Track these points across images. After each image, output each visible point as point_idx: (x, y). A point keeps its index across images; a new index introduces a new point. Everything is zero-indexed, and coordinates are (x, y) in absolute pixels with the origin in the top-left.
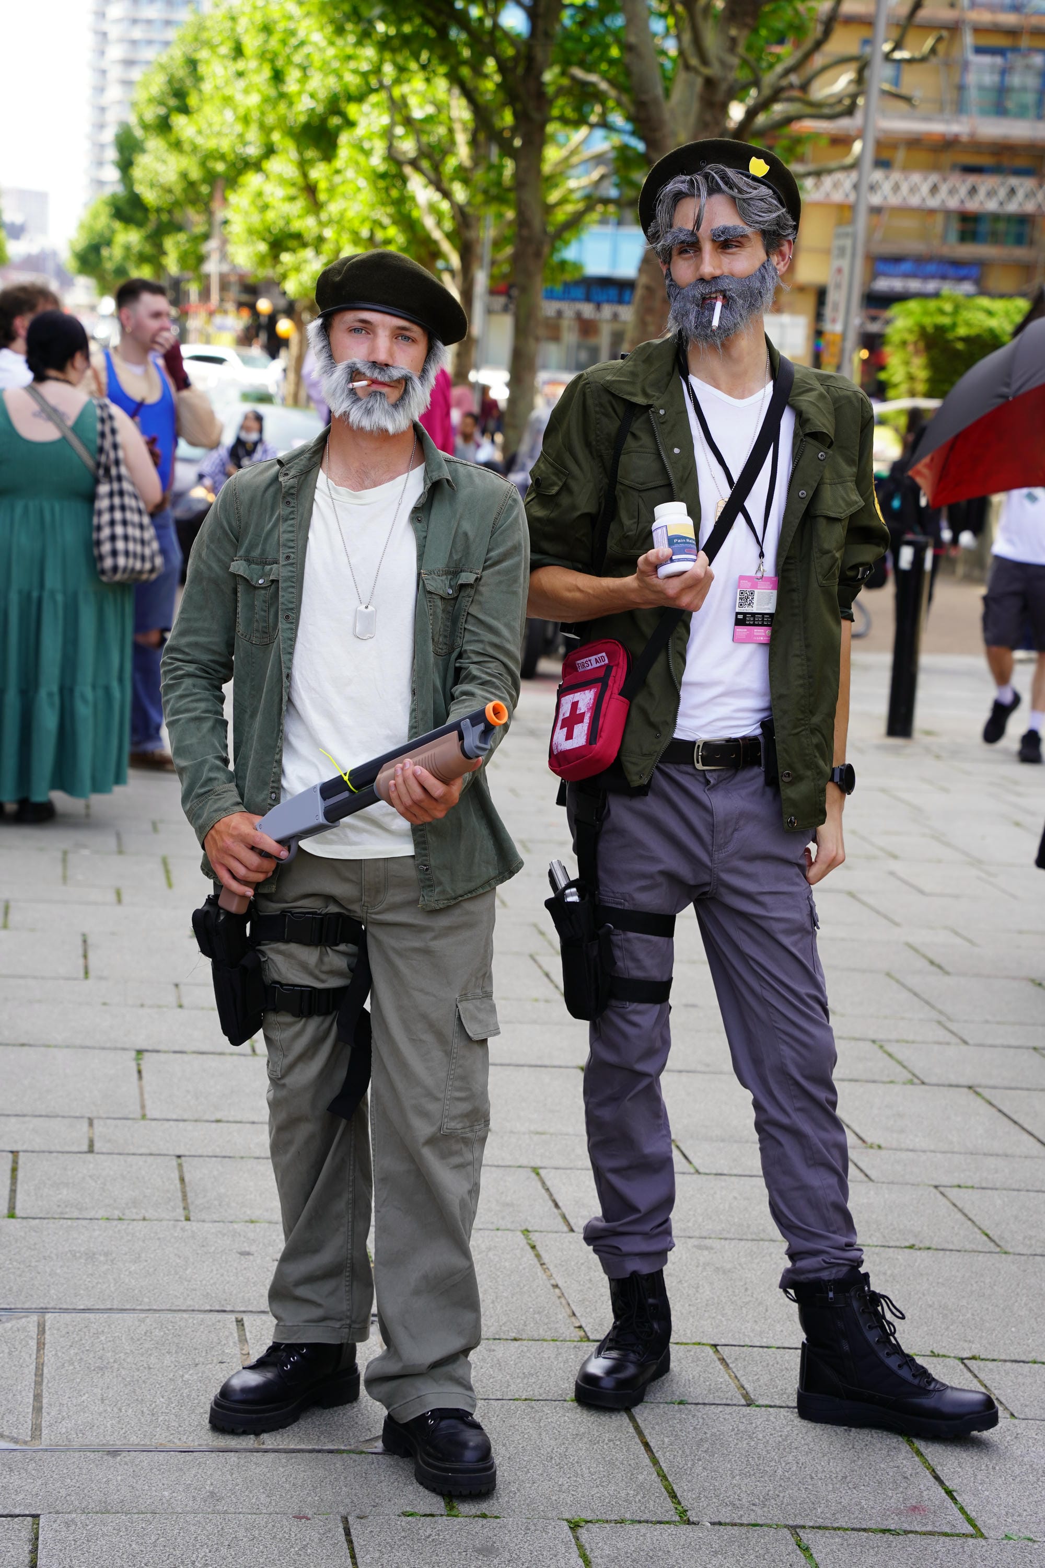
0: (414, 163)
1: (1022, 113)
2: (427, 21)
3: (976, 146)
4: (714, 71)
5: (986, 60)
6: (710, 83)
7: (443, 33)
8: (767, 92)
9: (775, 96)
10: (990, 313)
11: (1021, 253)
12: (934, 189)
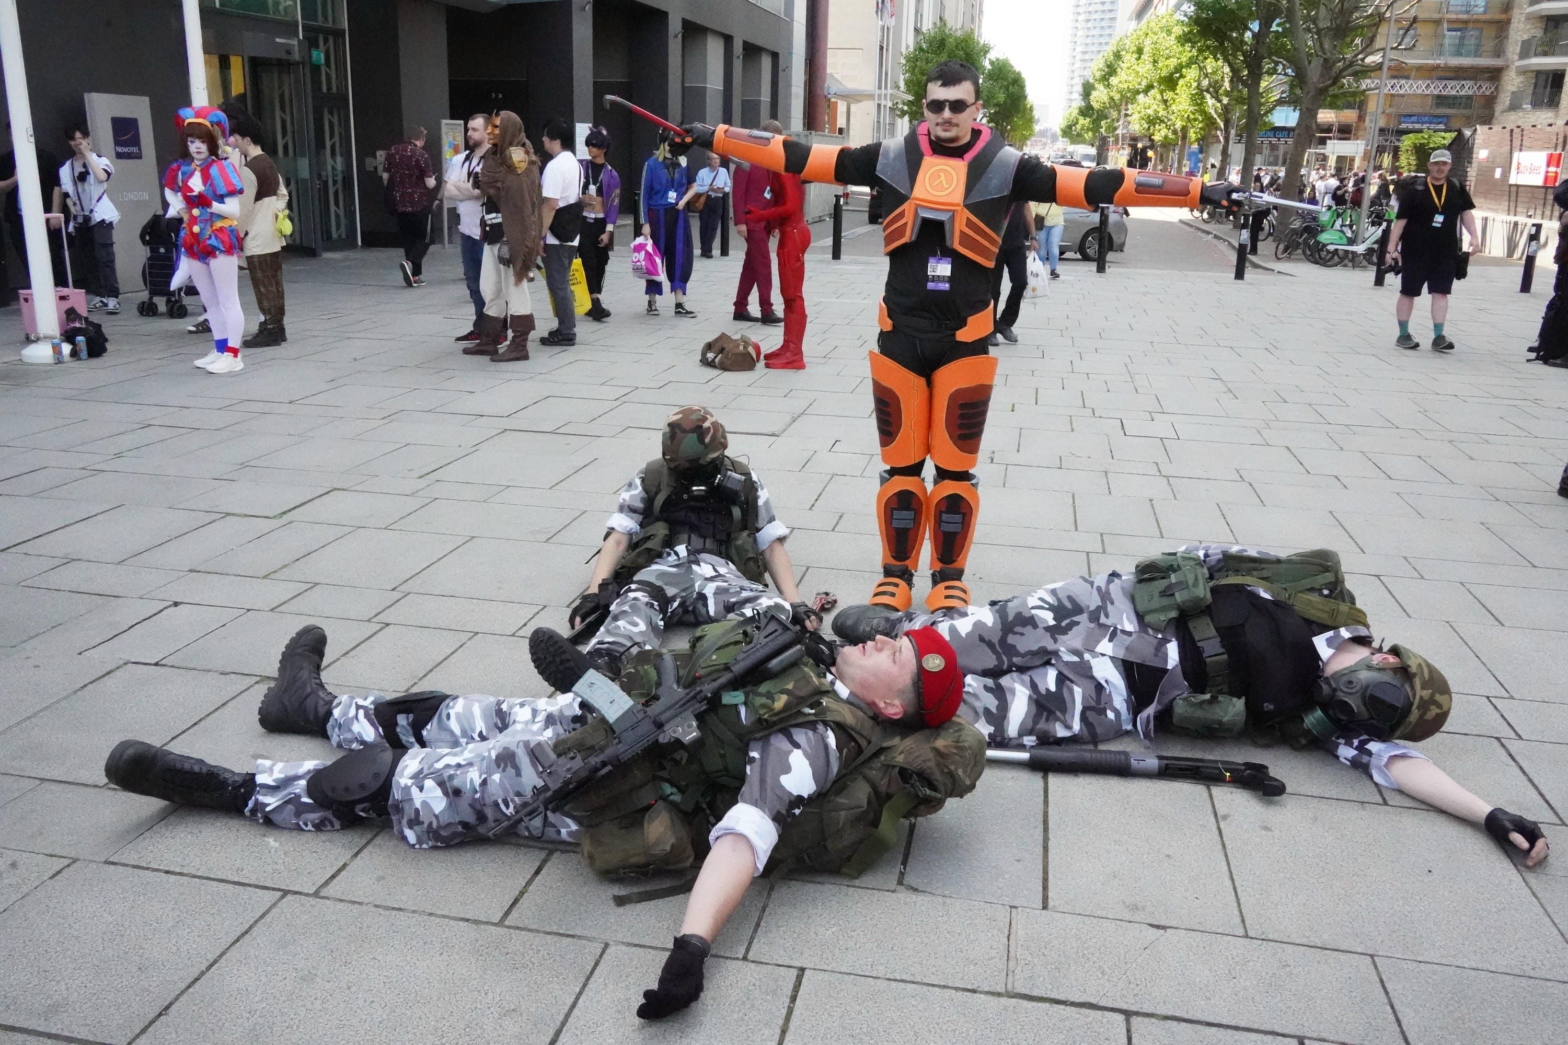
0: (1208, 91)
1: (1467, 56)
3: (1447, 68)
4: (1328, 55)
5: (1454, 33)
7: (1222, 44)
8: (1347, 63)
9: (1352, 64)
10: (1444, 138)
12: (1428, 86)
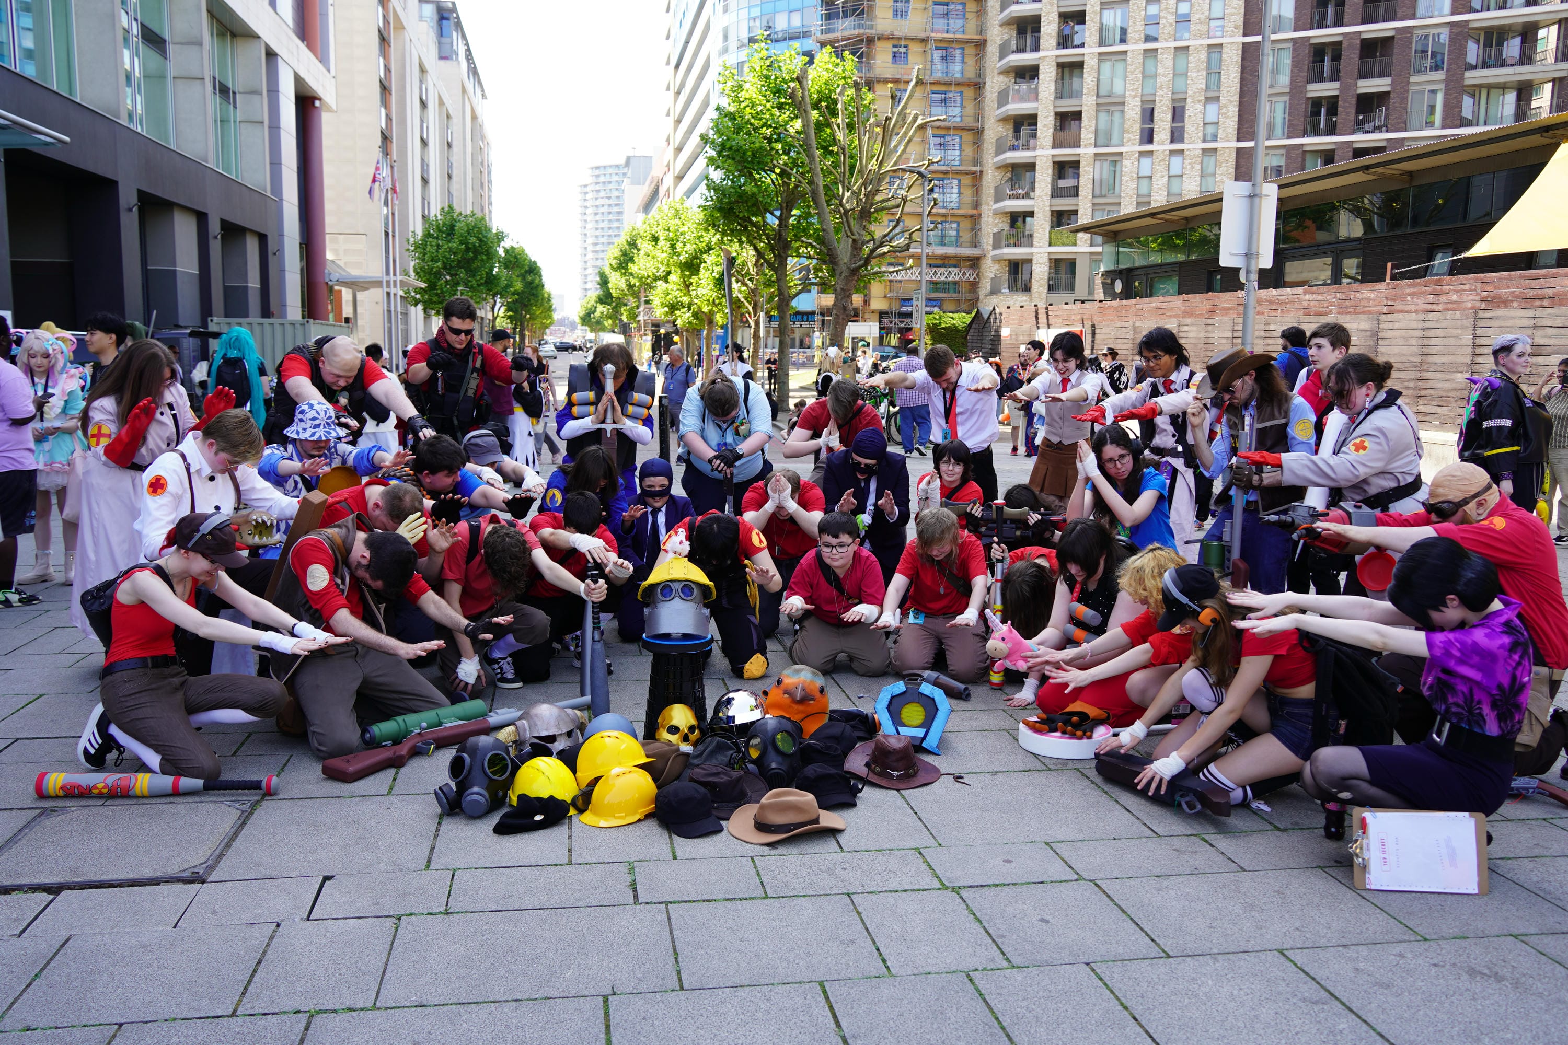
2: (739, 224)
3: (935, 257)
6: (854, 241)
8: (877, 243)
9: (881, 245)
10: (953, 319)
11: (955, 295)
12: (921, 273)
